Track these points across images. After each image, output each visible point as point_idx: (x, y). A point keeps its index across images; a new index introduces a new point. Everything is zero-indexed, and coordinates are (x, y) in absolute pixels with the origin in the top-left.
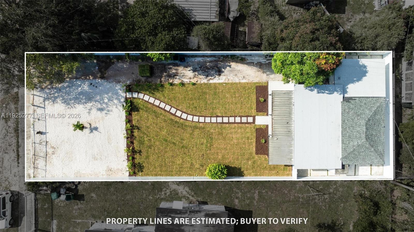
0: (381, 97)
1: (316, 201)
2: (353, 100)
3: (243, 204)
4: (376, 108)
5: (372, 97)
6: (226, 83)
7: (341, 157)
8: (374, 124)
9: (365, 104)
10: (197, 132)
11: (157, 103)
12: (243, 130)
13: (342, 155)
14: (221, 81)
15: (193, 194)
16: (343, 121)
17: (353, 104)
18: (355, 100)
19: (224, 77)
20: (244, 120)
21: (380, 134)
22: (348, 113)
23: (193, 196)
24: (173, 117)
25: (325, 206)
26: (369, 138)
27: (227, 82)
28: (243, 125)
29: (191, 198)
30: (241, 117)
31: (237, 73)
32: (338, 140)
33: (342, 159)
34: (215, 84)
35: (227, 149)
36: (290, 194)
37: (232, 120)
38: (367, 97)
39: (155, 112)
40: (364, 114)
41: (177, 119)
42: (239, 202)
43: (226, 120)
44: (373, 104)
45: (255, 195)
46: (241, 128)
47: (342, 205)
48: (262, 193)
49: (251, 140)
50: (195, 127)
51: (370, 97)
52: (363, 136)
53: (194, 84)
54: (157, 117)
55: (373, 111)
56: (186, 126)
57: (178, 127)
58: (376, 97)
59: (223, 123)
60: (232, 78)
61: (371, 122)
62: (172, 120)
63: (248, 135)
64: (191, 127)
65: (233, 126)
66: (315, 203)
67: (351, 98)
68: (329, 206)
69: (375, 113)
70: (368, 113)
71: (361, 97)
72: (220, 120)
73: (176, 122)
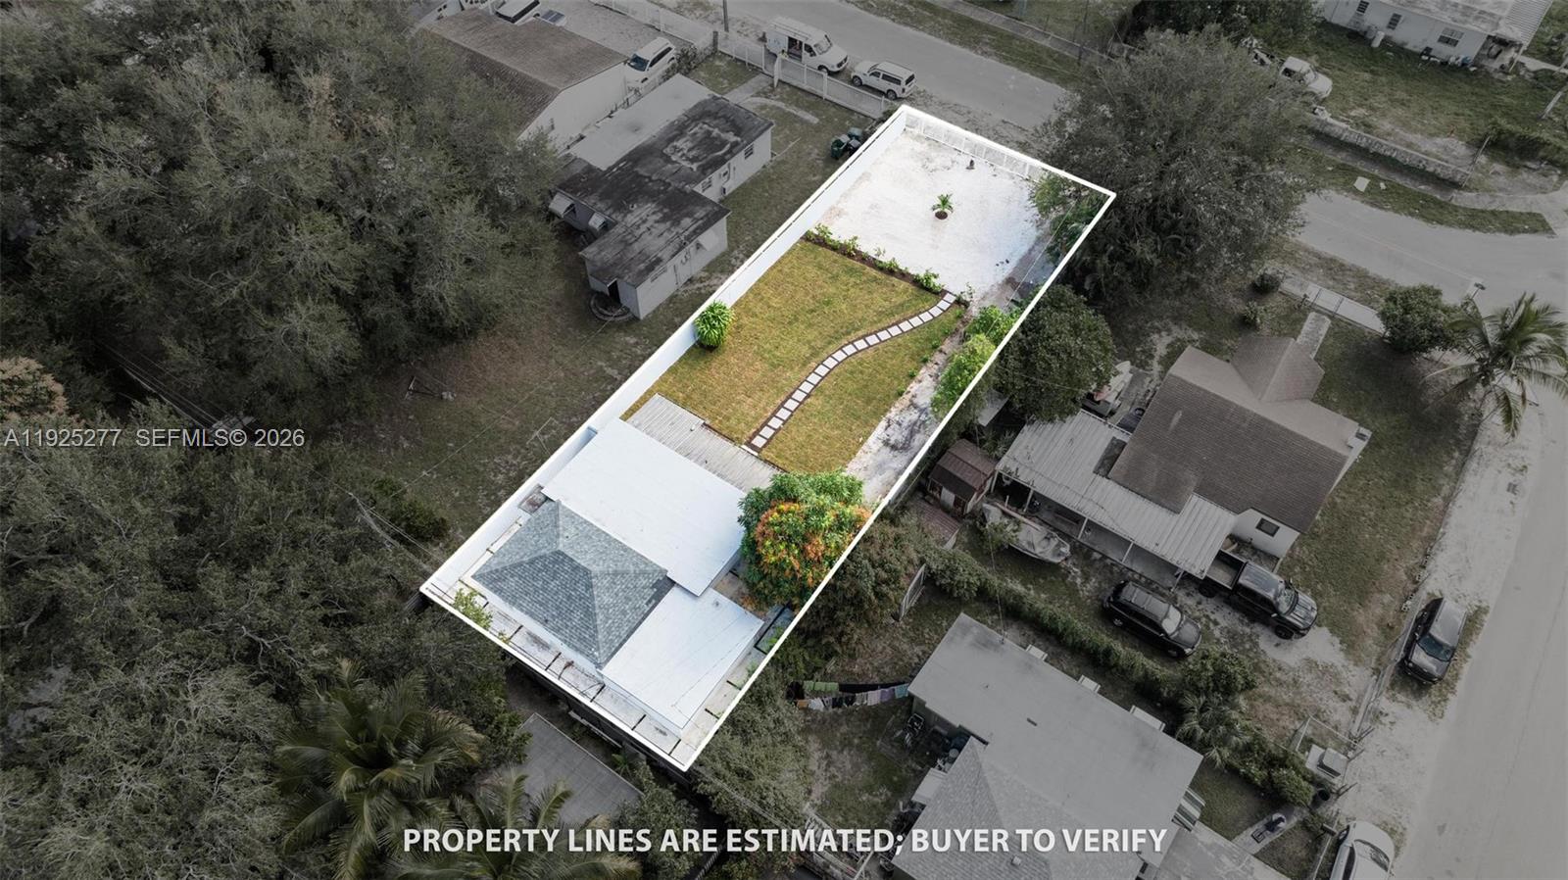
0: (608, 661)
1: (510, 457)
2: (653, 597)
3: (618, 346)
4: (598, 622)
5: (625, 641)
6: (862, 443)
7: (563, 503)
8: (569, 597)
9: (624, 613)
10: (805, 351)
11: (905, 326)
12: (750, 419)
13: (564, 507)
14: (872, 439)
15: (703, 291)
16: (626, 549)
17: (644, 588)
18: (650, 601)
19: (875, 448)
20: (767, 432)
21: (538, 602)
22: (636, 565)
23: (699, 289)
24: (860, 333)
25: (484, 465)
26: (556, 562)
27: (864, 447)
28: (758, 425)
29: (698, 285)
30: (777, 431)
31: (869, 472)
32: (597, 520)
33: (558, 504)
34: (874, 427)
35: (736, 377)
36: (564, 423)
37: (784, 414)
38: (632, 632)
39: (892, 314)
40: (608, 588)
41: (852, 336)
42: (627, 343)
43: (791, 405)
44: (610, 627)
45: (616, 372)
46: (756, 419)
47: (457, 494)
48: (609, 384)
49: (720, 422)
50: (817, 354)
51: (628, 636)
52: (570, 553)
53: (900, 394)
54: (880, 313)
55: (597, 611)
56: (830, 343)
57: (837, 332)
58: (617, 650)
59: (789, 397)
60: (863, 460)
61: (581, 589)
62: (857, 330)
63: (733, 421)
64: (823, 348)
65: (771, 409)
66: (509, 452)
67: (658, 597)
68: (477, 471)
69: (589, 614)
70: (603, 597)
71: (643, 619)
72: (799, 396)
73: (848, 333)
